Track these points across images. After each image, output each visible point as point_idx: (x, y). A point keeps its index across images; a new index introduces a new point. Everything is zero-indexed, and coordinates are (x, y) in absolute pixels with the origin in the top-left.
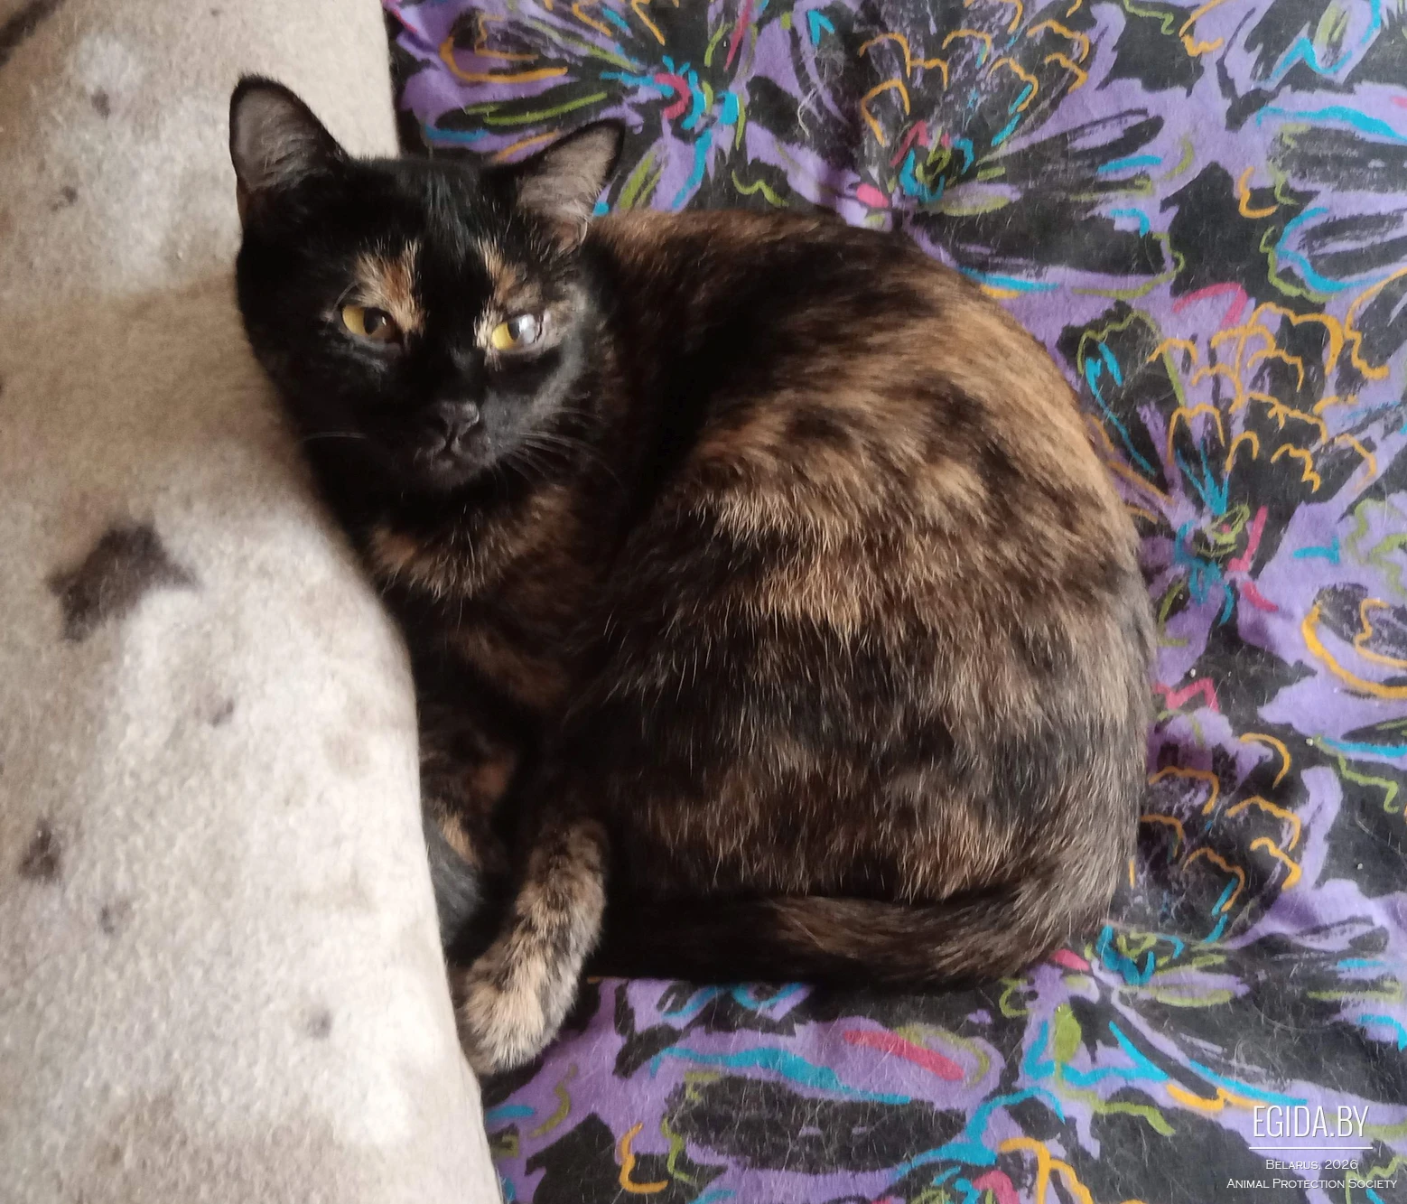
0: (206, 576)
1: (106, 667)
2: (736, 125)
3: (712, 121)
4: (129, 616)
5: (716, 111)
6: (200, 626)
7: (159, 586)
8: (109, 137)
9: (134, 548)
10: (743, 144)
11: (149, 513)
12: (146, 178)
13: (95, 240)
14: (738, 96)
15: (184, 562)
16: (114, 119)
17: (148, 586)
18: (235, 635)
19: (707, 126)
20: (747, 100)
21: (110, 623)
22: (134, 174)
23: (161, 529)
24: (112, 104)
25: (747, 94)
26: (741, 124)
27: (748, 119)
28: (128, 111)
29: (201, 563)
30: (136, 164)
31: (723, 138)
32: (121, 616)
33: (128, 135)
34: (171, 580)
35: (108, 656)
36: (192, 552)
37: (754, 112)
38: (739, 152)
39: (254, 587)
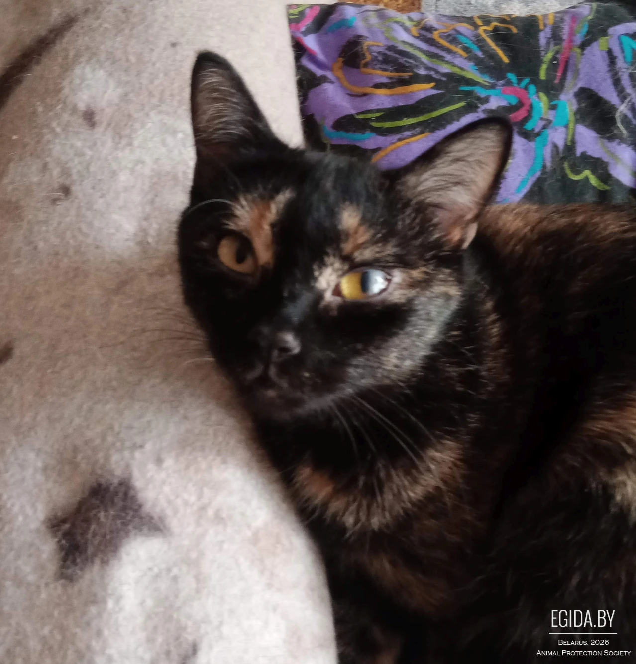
0: (173, 523)
1: (93, 609)
2: (567, 126)
3: (548, 124)
4: (112, 562)
5: (551, 115)
6: (169, 570)
7: (136, 535)
8: (95, 144)
9: (116, 500)
10: (573, 142)
11: (128, 466)
12: (124, 178)
13: (85, 229)
14: (568, 103)
15: (156, 512)
16: (99, 129)
17: (127, 534)
18: (197, 578)
19: (545, 127)
20: (575, 107)
21: (96, 567)
22: (114, 174)
23: (138, 482)
24: (97, 118)
25: (574, 101)
26: (571, 125)
27: (577, 121)
28: (109, 124)
29: (169, 512)
30: (115, 166)
31: (558, 137)
32: (105, 563)
33: (110, 144)
34: (145, 529)
35: (95, 600)
36: (163, 502)
37: (582, 116)
38: (570, 148)
39: (211, 532)
